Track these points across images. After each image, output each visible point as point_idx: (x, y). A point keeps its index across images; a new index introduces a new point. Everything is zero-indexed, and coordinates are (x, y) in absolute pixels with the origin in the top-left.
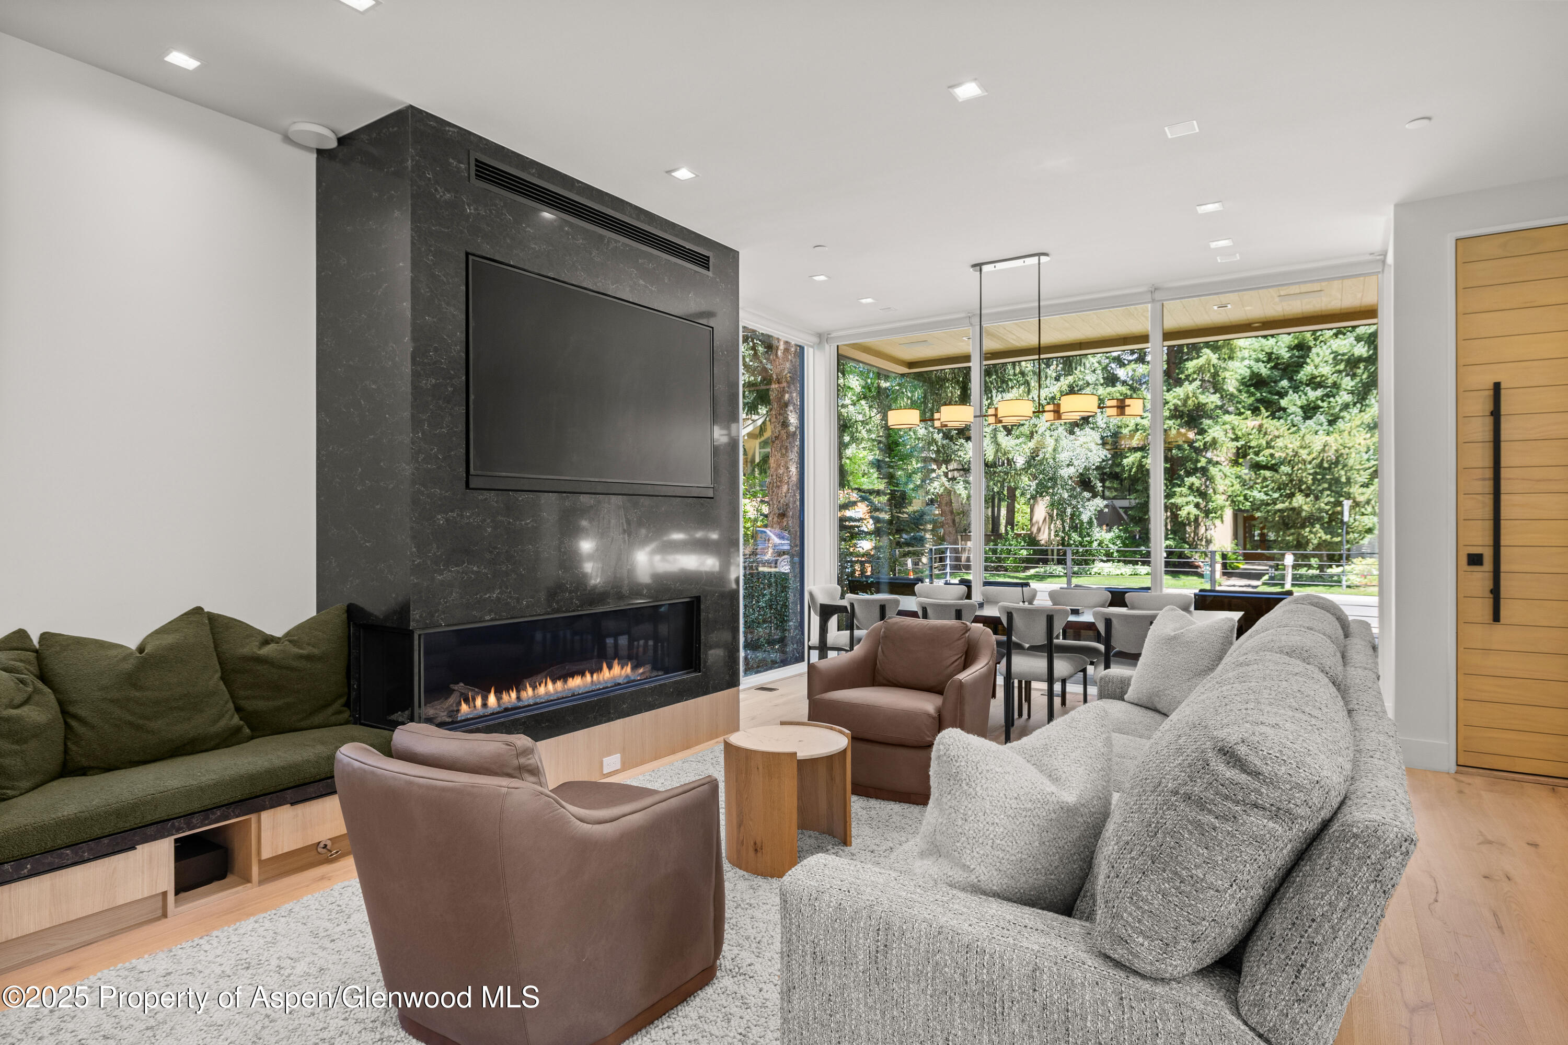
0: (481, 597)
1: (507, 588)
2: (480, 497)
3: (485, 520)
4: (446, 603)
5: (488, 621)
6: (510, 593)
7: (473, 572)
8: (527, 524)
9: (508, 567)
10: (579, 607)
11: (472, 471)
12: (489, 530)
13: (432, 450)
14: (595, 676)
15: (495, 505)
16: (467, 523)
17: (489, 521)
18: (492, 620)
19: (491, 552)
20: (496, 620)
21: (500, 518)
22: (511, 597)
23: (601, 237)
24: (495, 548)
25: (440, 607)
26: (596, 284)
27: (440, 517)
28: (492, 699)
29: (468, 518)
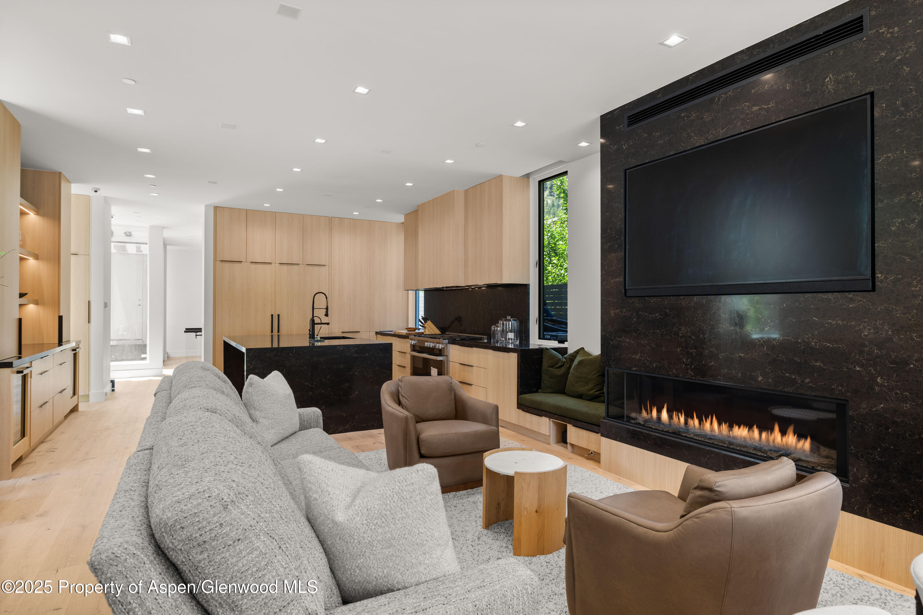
0: (631, 356)
1: (644, 355)
2: (631, 301)
3: (632, 314)
4: (614, 356)
5: (634, 371)
6: (646, 357)
7: (627, 342)
8: (656, 316)
9: (645, 342)
10: (693, 376)
11: (627, 288)
12: (635, 319)
13: (609, 279)
14: (764, 435)
15: (638, 305)
16: (624, 316)
17: (635, 314)
18: (636, 370)
19: (636, 332)
20: (639, 371)
21: (640, 313)
22: (647, 360)
23: (712, 100)
24: (638, 330)
25: (612, 358)
26: (707, 138)
27: (612, 312)
28: (665, 415)
29: (625, 312)
